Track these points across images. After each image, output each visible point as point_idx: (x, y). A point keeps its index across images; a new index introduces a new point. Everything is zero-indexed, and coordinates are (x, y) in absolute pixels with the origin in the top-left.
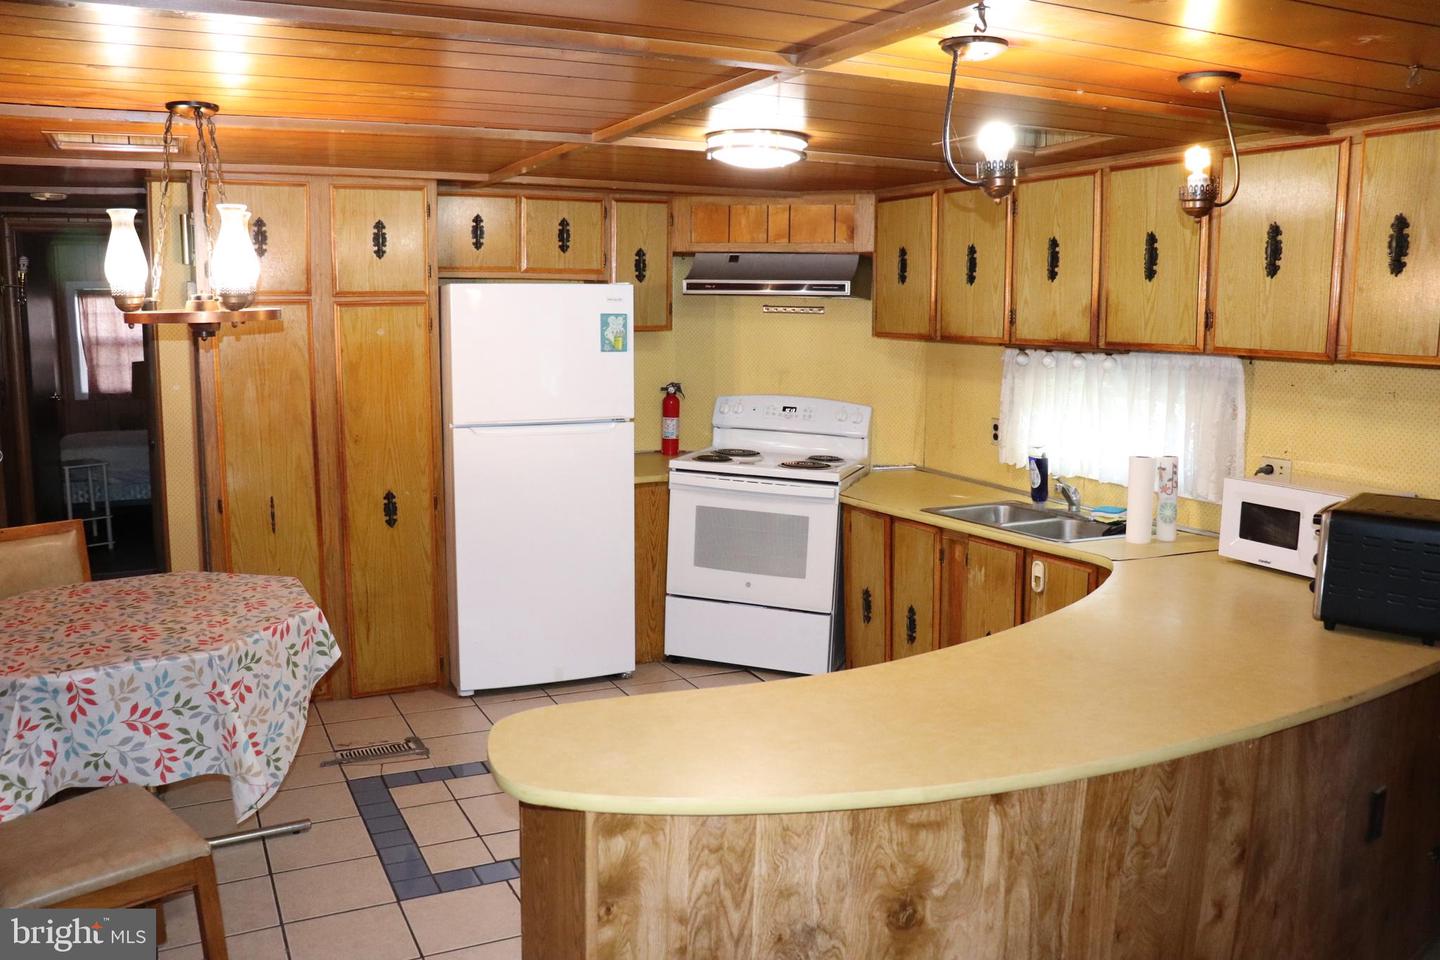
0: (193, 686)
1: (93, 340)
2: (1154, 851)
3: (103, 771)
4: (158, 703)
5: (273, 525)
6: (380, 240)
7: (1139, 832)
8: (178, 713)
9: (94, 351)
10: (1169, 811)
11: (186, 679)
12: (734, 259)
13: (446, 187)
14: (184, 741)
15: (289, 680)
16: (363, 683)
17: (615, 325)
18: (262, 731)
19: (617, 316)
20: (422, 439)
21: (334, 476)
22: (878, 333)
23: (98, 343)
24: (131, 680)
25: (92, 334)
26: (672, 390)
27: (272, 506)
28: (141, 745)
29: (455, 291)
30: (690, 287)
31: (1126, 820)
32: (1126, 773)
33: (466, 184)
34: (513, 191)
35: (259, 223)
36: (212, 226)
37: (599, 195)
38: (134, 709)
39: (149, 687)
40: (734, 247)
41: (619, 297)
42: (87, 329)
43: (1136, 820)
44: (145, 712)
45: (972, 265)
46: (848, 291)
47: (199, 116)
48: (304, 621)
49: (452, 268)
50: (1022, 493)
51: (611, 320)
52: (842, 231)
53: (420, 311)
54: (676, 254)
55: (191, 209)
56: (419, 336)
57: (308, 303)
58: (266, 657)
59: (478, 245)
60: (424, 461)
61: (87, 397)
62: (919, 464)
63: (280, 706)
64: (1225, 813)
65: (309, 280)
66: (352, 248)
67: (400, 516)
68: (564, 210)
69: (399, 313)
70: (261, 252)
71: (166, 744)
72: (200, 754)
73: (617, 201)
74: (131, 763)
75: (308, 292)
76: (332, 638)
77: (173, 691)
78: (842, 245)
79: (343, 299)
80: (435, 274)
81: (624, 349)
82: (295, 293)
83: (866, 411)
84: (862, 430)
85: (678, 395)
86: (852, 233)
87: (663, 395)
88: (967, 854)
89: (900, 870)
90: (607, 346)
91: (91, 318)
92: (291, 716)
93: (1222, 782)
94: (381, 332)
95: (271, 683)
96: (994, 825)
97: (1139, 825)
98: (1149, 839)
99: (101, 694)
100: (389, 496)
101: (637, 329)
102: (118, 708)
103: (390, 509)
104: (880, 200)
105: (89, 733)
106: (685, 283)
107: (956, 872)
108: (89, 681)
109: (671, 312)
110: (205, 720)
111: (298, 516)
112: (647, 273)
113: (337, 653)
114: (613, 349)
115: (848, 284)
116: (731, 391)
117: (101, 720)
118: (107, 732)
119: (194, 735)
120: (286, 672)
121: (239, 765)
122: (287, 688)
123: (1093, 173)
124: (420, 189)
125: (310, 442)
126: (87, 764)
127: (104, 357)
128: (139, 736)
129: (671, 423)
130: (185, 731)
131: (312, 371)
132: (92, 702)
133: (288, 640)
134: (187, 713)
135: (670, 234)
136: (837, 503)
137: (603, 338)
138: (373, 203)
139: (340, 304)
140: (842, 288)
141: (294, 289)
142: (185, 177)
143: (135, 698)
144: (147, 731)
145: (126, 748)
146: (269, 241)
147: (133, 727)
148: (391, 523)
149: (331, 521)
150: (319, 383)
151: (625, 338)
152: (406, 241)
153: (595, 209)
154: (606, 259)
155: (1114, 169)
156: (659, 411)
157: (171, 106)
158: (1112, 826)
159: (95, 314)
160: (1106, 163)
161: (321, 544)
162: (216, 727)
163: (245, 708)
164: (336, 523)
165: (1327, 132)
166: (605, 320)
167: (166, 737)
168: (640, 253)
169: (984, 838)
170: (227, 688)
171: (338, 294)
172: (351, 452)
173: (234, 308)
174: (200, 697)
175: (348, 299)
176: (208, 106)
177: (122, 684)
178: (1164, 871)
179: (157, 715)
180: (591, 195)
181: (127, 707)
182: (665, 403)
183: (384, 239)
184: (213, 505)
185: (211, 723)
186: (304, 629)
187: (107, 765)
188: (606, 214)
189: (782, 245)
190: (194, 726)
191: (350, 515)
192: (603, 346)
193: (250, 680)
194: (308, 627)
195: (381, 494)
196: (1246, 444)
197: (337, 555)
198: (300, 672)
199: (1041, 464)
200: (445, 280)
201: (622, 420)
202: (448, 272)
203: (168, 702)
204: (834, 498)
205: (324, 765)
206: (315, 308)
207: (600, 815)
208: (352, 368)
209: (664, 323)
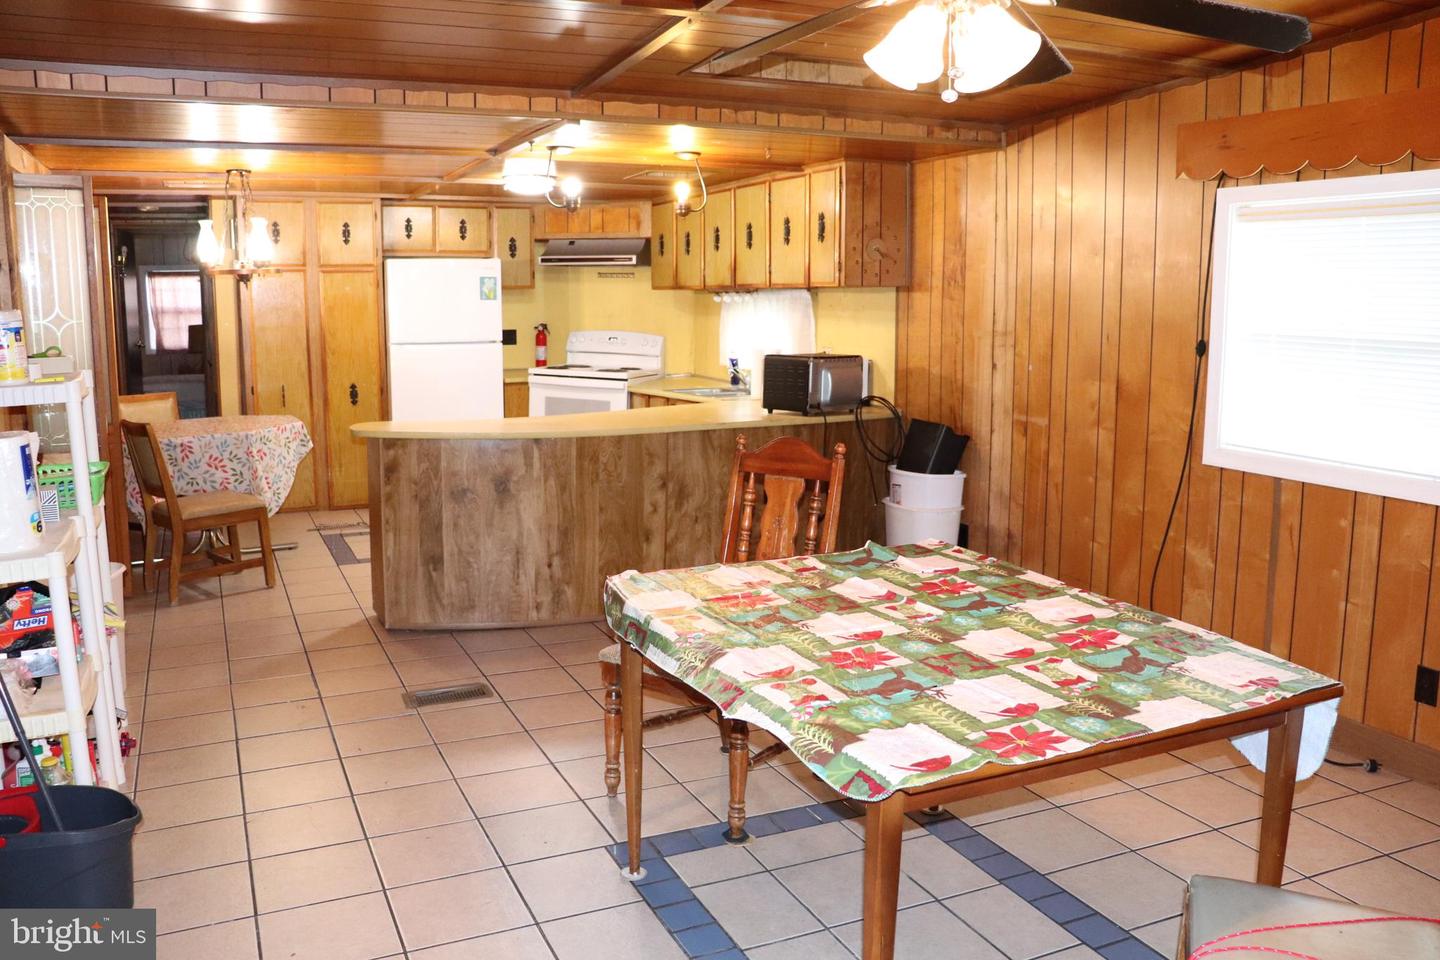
0: (238, 448)
1: (160, 309)
2: (615, 474)
3: (195, 487)
4: (222, 455)
5: (284, 402)
6: (346, 233)
7: (605, 464)
8: (231, 460)
9: (160, 316)
10: (620, 458)
11: (235, 444)
12: (572, 243)
13: (386, 202)
14: (233, 475)
15: (286, 455)
16: (337, 501)
17: (489, 284)
18: (271, 476)
19: (490, 278)
20: (374, 353)
21: (320, 373)
22: (655, 287)
23: (163, 312)
24: (210, 443)
25: (159, 305)
26: (541, 328)
27: (283, 390)
28: (213, 475)
29: (390, 263)
30: (543, 260)
31: (598, 459)
32: (594, 438)
33: (401, 200)
34: (432, 203)
35: (275, 225)
36: (247, 228)
37: (486, 205)
38: (211, 457)
39: (217, 447)
40: (571, 236)
41: (493, 267)
42: (155, 301)
43: (603, 459)
44: (216, 459)
45: (688, 244)
46: (634, 262)
47: (242, 176)
48: (294, 427)
49: (393, 251)
50: (726, 381)
51: (486, 280)
52: (633, 225)
53: (372, 275)
54: (537, 241)
55: (235, 216)
56: (371, 291)
57: (304, 271)
58: (274, 440)
59: (409, 236)
60: (375, 366)
61: (154, 353)
62: (693, 372)
63: (281, 466)
64: (651, 463)
65: (304, 258)
66: (330, 240)
67: (359, 399)
68: (462, 214)
69: (358, 277)
70: (276, 241)
71: (226, 475)
72: (241, 482)
73: (497, 207)
74: (208, 483)
75: (304, 265)
76: (308, 437)
77: (229, 450)
78: (633, 233)
79: (324, 269)
80: (380, 254)
81: (495, 298)
82: (297, 265)
83: (660, 340)
84: (657, 351)
85: (546, 332)
86: (639, 224)
87: (536, 332)
88: (526, 464)
89: (499, 467)
90: (484, 296)
91: (157, 293)
92: (286, 473)
93: (647, 449)
94: (347, 289)
95: (277, 454)
96: (536, 454)
97: (605, 461)
98: (611, 468)
99: (196, 449)
100: (353, 387)
101: (504, 288)
102: (203, 456)
103: (354, 395)
104: (654, 205)
105: (190, 468)
106: (540, 259)
107: (522, 471)
108: (190, 442)
109: (534, 277)
110: (244, 465)
111: (299, 394)
112: (517, 253)
113: (311, 445)
114: (488, 298)
115: (634, 258)
116: (578, 329)
117: (195, 461)
118: (197, 467)
119: (238, 473)
120: (285, 450)
121: (258, 487)
122: (285, 458)
123: (730, 190)
124: (371, 203)
125: (306, 353)
126: (188, 483)
127: (167, 322)
128: (213, 470)
129: (541, 349)
130: (234, 470)
131: (307, 310)
132: (191, 452)
133: (287, 434)
134: (235, 461)
135: (532, 228)
136: (626, 391)
137: (482, 292)
138: (340, 213)
139: (324, 272)
140: (630, 259)
141: (296, 262)
142: (233, 198)
143: (211, 452)
144: (216, 468)
145: (207, 476)
146: (281, 234)
147: (210, 466)
148: (354, 402)
149: (318, 401)
150: (311, 320)
151: (495, 291)
152: (364, 236)
153: (483, 214)
154: (490, 244)
155: (739, 187)
156: (534, 341)
157: (229, 171)
158: (591, 460)
159: (161, 290)
160: (733, 184)
161: (312, 415)
162: (249, 469)
163: (264, 463)
164: (321, 403)
165: (802, 170)
166: (482, 280)
167: (225, 472)
168: (512, 240)
169: (532, 458)
170: (255, 451)
171: (322, 266)
172: (330, 360)
173: (259, 267)
174: (241, 454)
175: (328, 269)
176: (246, 171)
177: (206, 445)
178: (621, 484)
179: (221, 461)
180: (481, 204)
181: (207, 456)
182: (538, 337)
183: (349, 233)
184: (248, 391)
185: (246, 468)
186: (293, 431)
187: (198, 484)
188: (490, 216)
189: (598, 234)
190: (238, 468)
191: (329, 397)
192: (481, 295)
193: (265, 449)
194: (296, 430)
195: (348, 385)
196: (816, 341)
197: (322, 421)
198: (291, 451)
199: (734, 363)
200: (385, 258)
201: (494, 342)
202: (388, 253)
203: (226, 455)
204: (624, 389)
205: (309, 530)
206: (308, 274)
207: (384, 439)
208: (331, 309)
209: (529, 284)
